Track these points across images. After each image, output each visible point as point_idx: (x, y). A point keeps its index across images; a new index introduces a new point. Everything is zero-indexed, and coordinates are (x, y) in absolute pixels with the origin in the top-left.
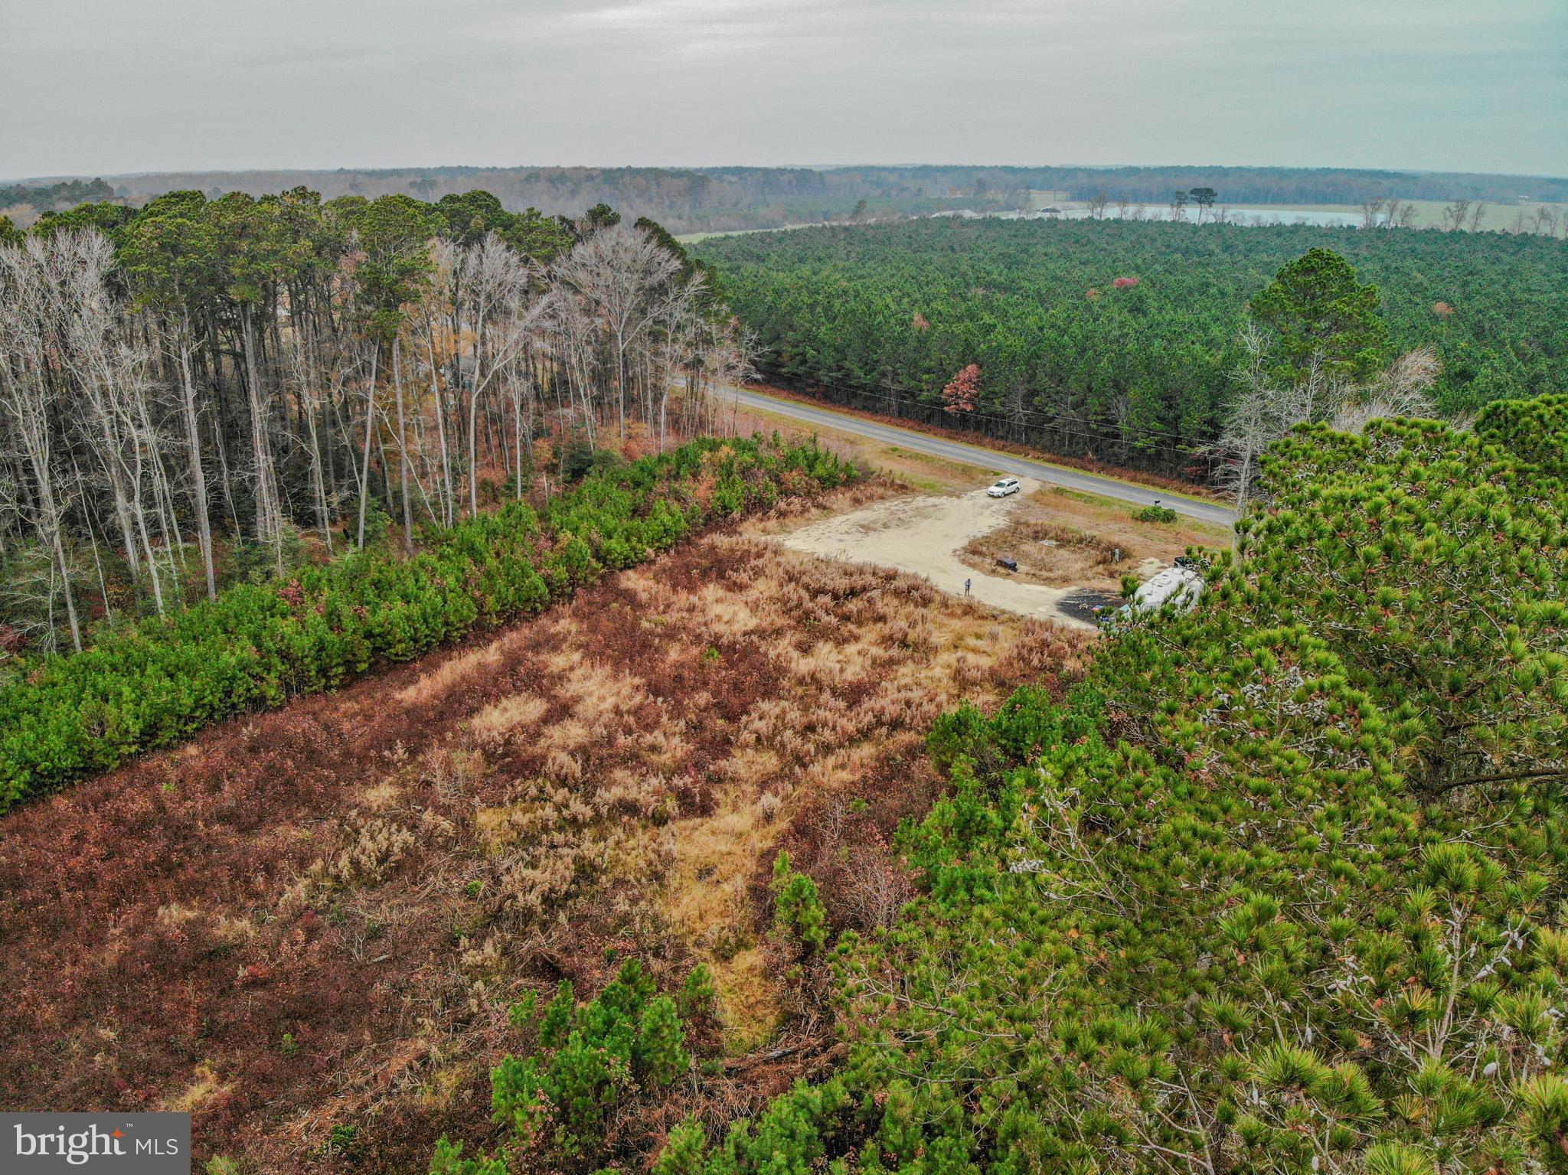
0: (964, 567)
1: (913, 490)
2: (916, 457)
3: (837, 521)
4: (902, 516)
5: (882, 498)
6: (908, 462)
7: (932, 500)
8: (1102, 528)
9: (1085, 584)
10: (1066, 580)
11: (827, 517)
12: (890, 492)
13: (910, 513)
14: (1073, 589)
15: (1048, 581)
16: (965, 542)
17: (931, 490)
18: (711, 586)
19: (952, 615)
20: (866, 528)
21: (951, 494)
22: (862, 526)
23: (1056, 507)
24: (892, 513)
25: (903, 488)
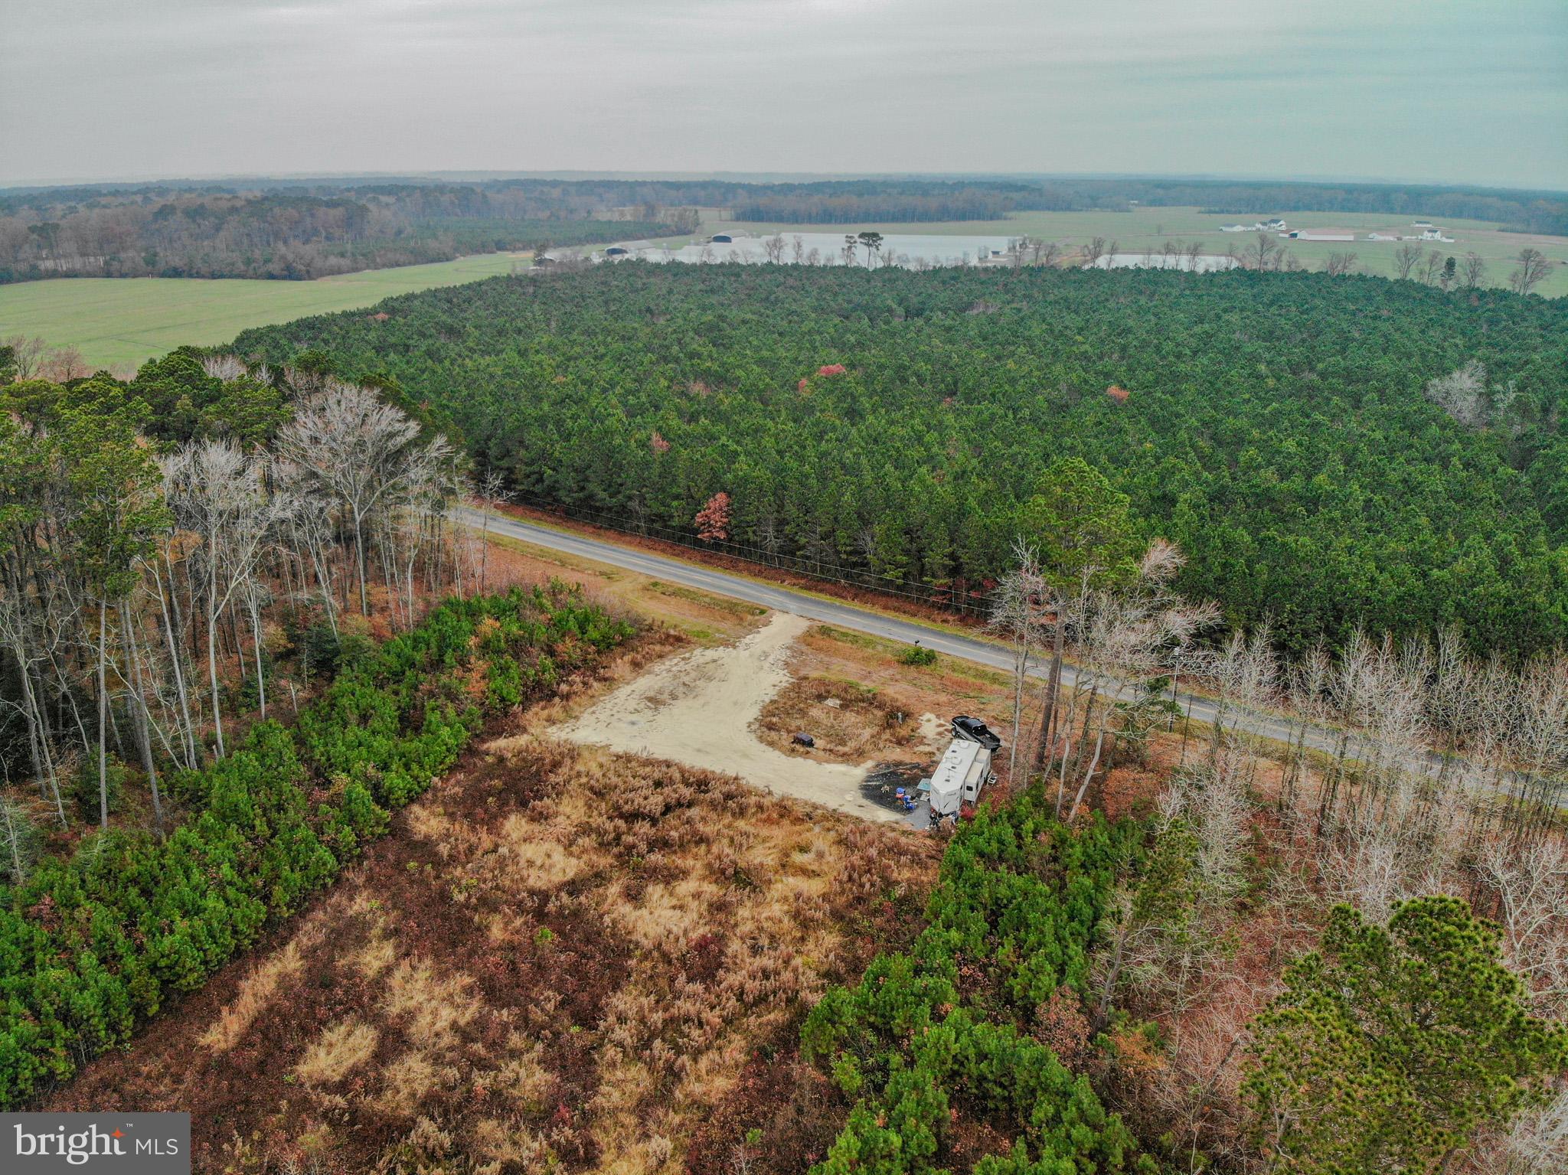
0: (763, 747)
1: (689, 642)
2: (677, 593)
3: (622, 692)
4: (686, 679)
5: (660, 656)
6: (673, 601)
7: (710, 654)
8: (874, 676)
9: (879, 756)
10: (860, 754)
11: (610, 690)
12: (668, 648)
13: (693, 674)
14: (870, 764)
15: (845, 758)
16: (754, 712)
17: (708, 640)
18: (513, 818)
19: (769, 821)
20: (655, 702)
21: (726, 643)
22: (650, 699)
23: (827, 651)
24: (675, 677)
25: (678, 641)
